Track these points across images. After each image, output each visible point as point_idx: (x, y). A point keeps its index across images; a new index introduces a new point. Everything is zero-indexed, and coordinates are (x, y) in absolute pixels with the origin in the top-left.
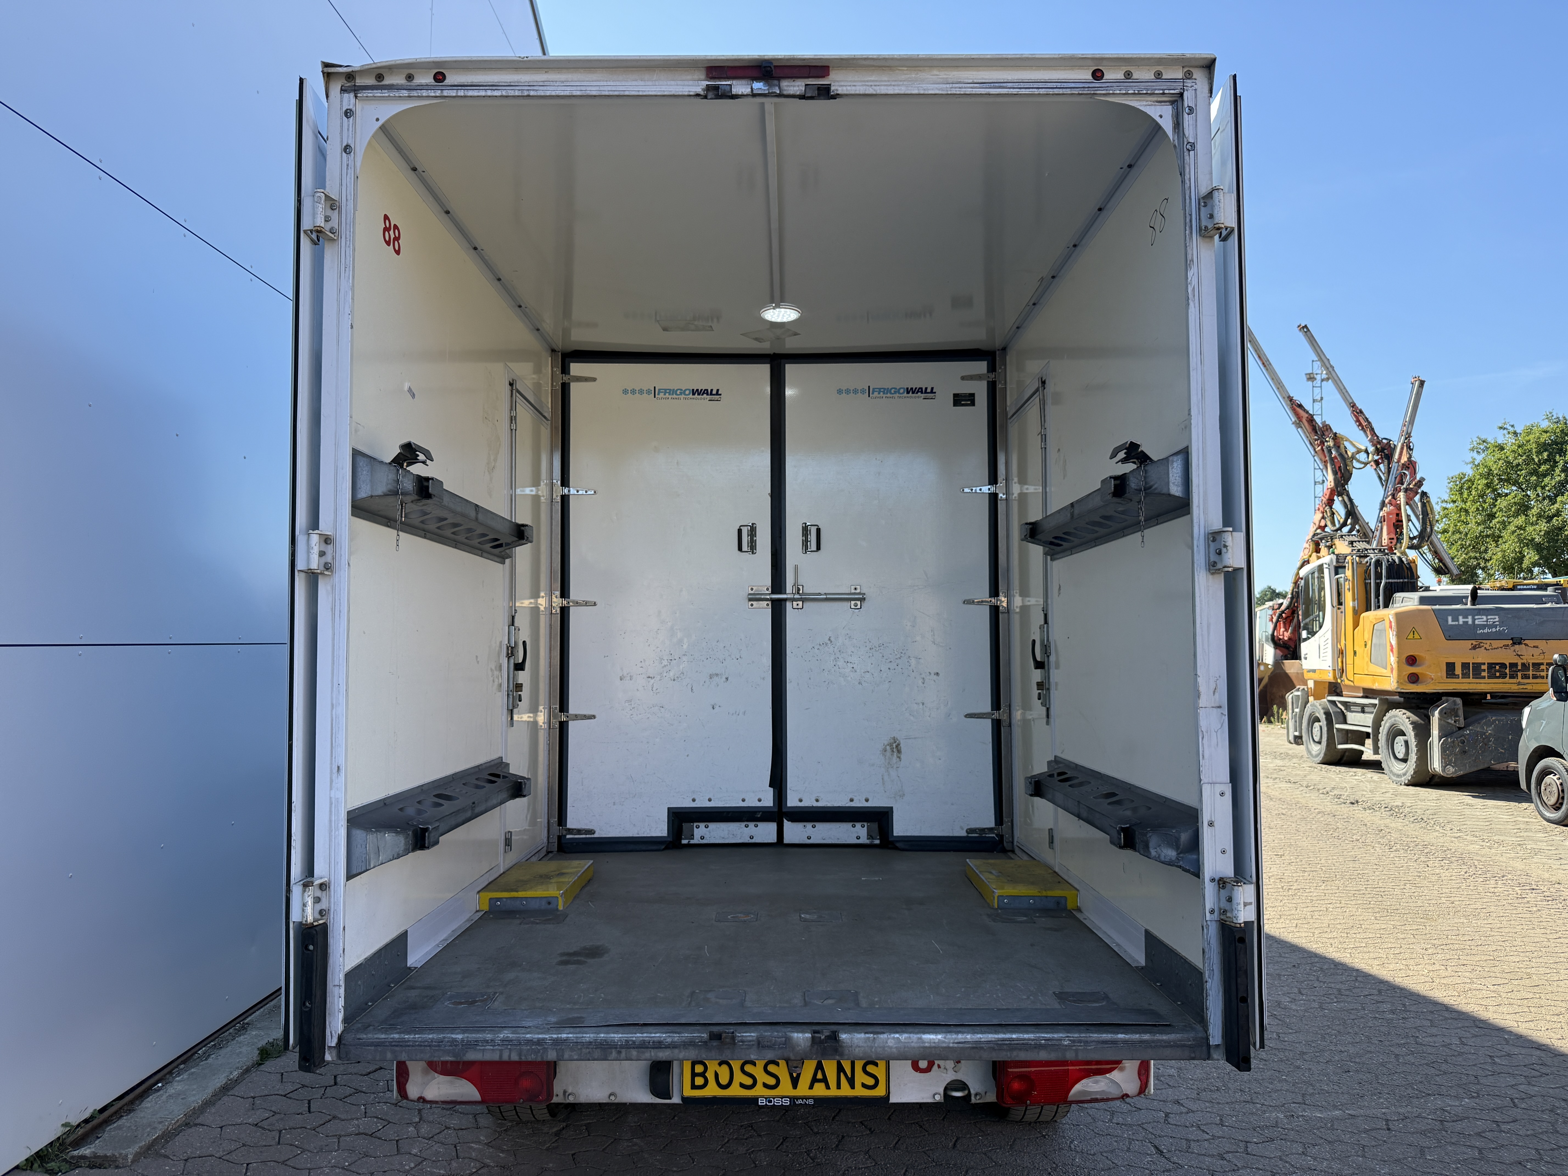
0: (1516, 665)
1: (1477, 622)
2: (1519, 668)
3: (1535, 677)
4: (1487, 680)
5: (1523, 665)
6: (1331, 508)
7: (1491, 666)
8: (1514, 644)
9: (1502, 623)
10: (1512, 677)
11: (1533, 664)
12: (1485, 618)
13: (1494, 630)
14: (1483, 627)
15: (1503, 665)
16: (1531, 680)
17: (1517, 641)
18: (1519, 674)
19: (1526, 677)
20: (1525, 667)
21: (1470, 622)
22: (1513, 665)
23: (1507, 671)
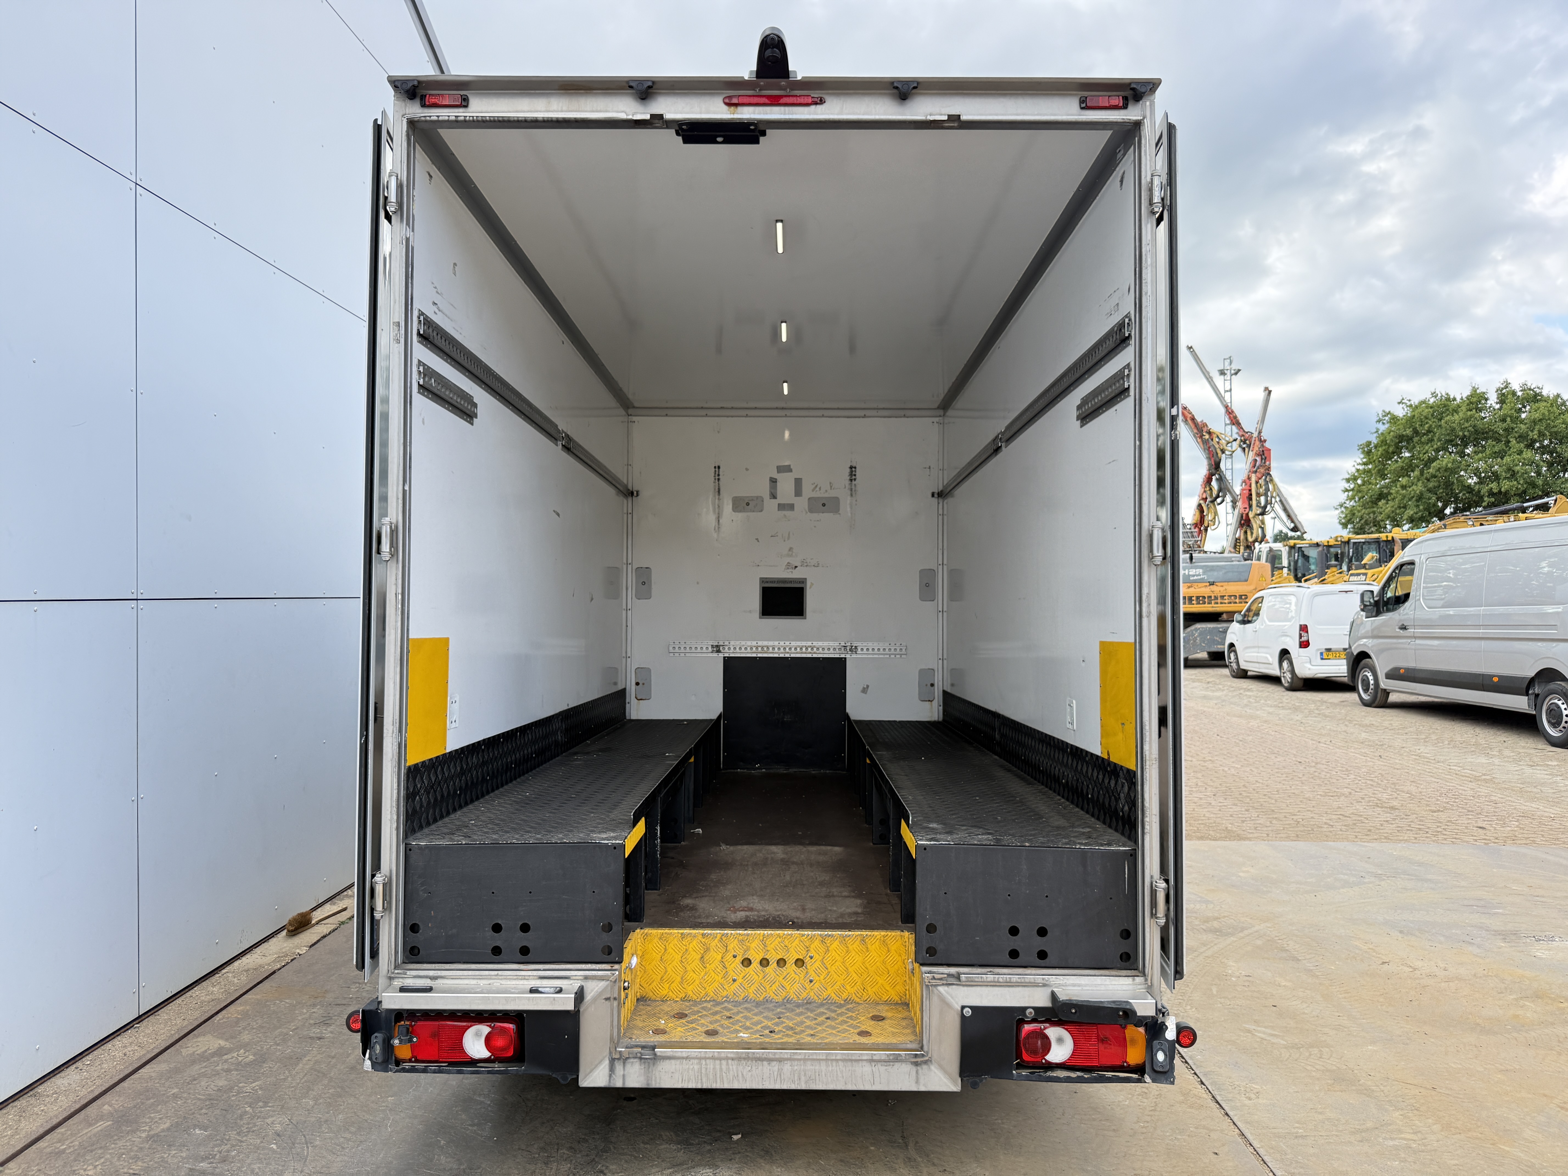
0: (1211, 597)
1: (1190, 573)
2: (1213, 598)
3: (1221, 603)
4: (1195, 606)
5: (1215, 597)
6: (1210, 484)
7: (1198, 598)
8: (1210, 585)
9: (1204, 573)
10: (1209, 603)
11: (1221, 596)
12: (1194, 571)
13: (1199, 577)
14: (1194, 576)
15: (1204, 597)
16: (1219, 605)
17: (1212, 584)
18: (1213, 602)
19: (1217, 603)
20: (1216, 598)
21: (1187, 574)
22: (1210, 597)
23: (1206, 600)
